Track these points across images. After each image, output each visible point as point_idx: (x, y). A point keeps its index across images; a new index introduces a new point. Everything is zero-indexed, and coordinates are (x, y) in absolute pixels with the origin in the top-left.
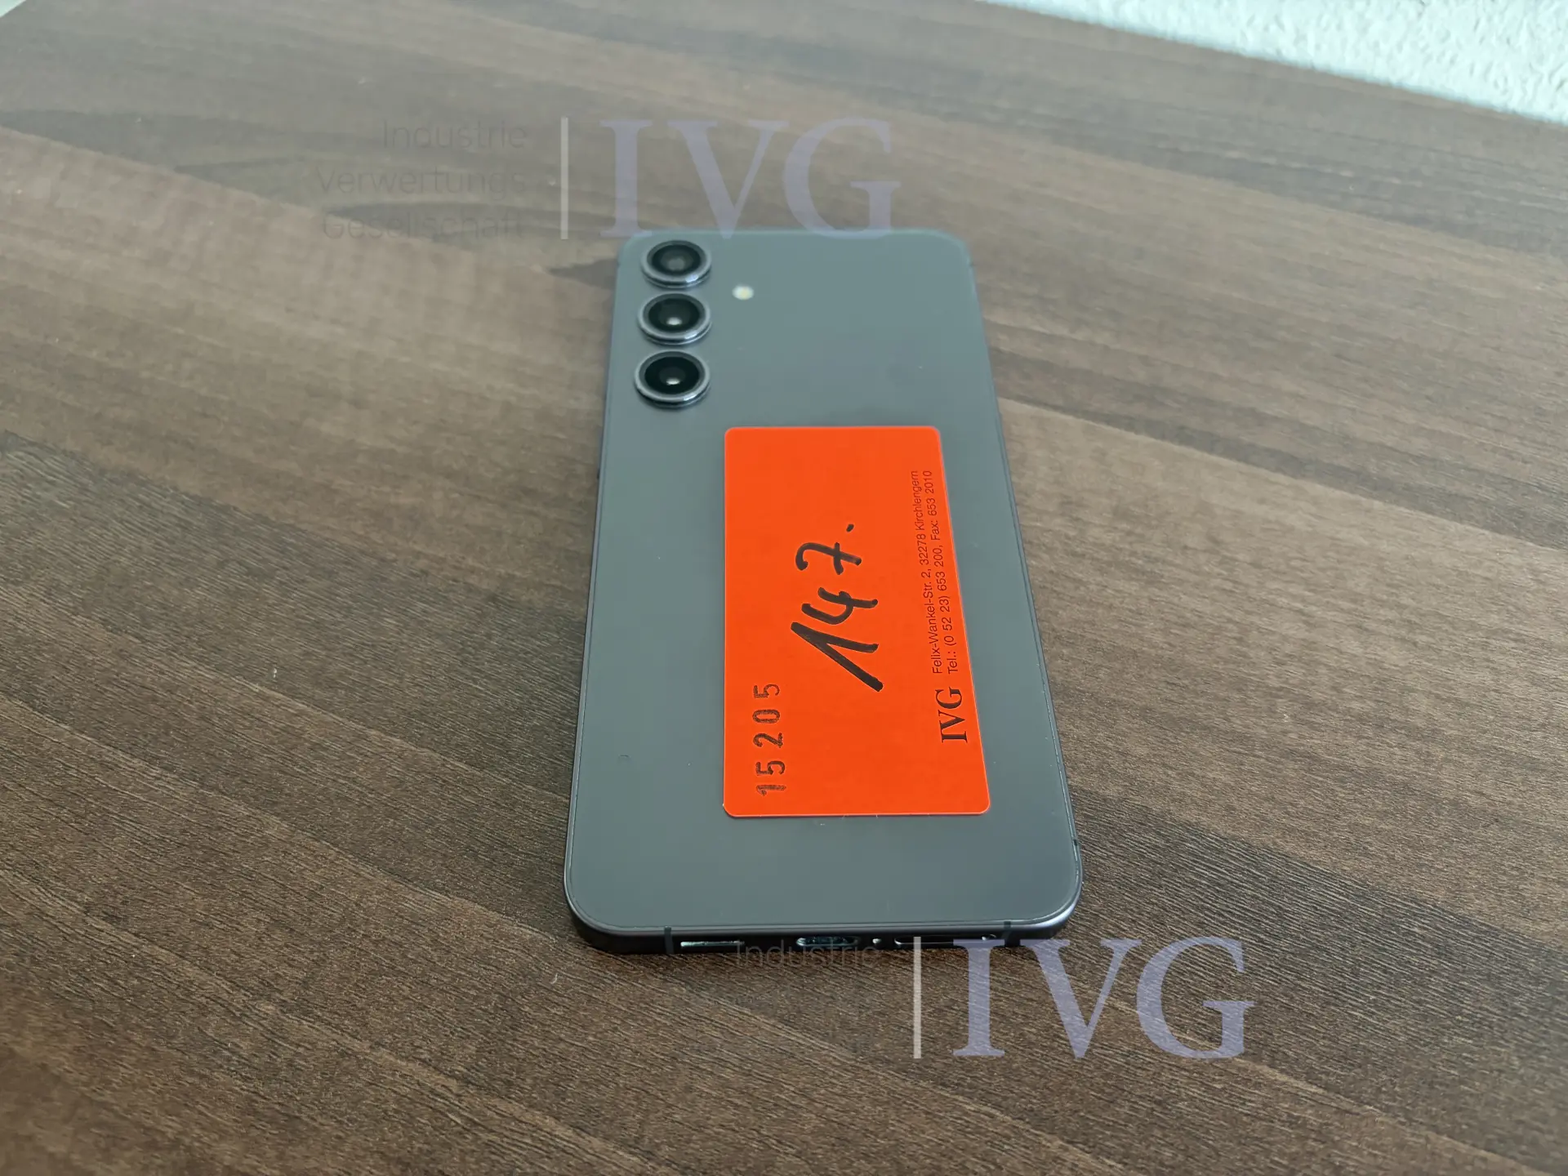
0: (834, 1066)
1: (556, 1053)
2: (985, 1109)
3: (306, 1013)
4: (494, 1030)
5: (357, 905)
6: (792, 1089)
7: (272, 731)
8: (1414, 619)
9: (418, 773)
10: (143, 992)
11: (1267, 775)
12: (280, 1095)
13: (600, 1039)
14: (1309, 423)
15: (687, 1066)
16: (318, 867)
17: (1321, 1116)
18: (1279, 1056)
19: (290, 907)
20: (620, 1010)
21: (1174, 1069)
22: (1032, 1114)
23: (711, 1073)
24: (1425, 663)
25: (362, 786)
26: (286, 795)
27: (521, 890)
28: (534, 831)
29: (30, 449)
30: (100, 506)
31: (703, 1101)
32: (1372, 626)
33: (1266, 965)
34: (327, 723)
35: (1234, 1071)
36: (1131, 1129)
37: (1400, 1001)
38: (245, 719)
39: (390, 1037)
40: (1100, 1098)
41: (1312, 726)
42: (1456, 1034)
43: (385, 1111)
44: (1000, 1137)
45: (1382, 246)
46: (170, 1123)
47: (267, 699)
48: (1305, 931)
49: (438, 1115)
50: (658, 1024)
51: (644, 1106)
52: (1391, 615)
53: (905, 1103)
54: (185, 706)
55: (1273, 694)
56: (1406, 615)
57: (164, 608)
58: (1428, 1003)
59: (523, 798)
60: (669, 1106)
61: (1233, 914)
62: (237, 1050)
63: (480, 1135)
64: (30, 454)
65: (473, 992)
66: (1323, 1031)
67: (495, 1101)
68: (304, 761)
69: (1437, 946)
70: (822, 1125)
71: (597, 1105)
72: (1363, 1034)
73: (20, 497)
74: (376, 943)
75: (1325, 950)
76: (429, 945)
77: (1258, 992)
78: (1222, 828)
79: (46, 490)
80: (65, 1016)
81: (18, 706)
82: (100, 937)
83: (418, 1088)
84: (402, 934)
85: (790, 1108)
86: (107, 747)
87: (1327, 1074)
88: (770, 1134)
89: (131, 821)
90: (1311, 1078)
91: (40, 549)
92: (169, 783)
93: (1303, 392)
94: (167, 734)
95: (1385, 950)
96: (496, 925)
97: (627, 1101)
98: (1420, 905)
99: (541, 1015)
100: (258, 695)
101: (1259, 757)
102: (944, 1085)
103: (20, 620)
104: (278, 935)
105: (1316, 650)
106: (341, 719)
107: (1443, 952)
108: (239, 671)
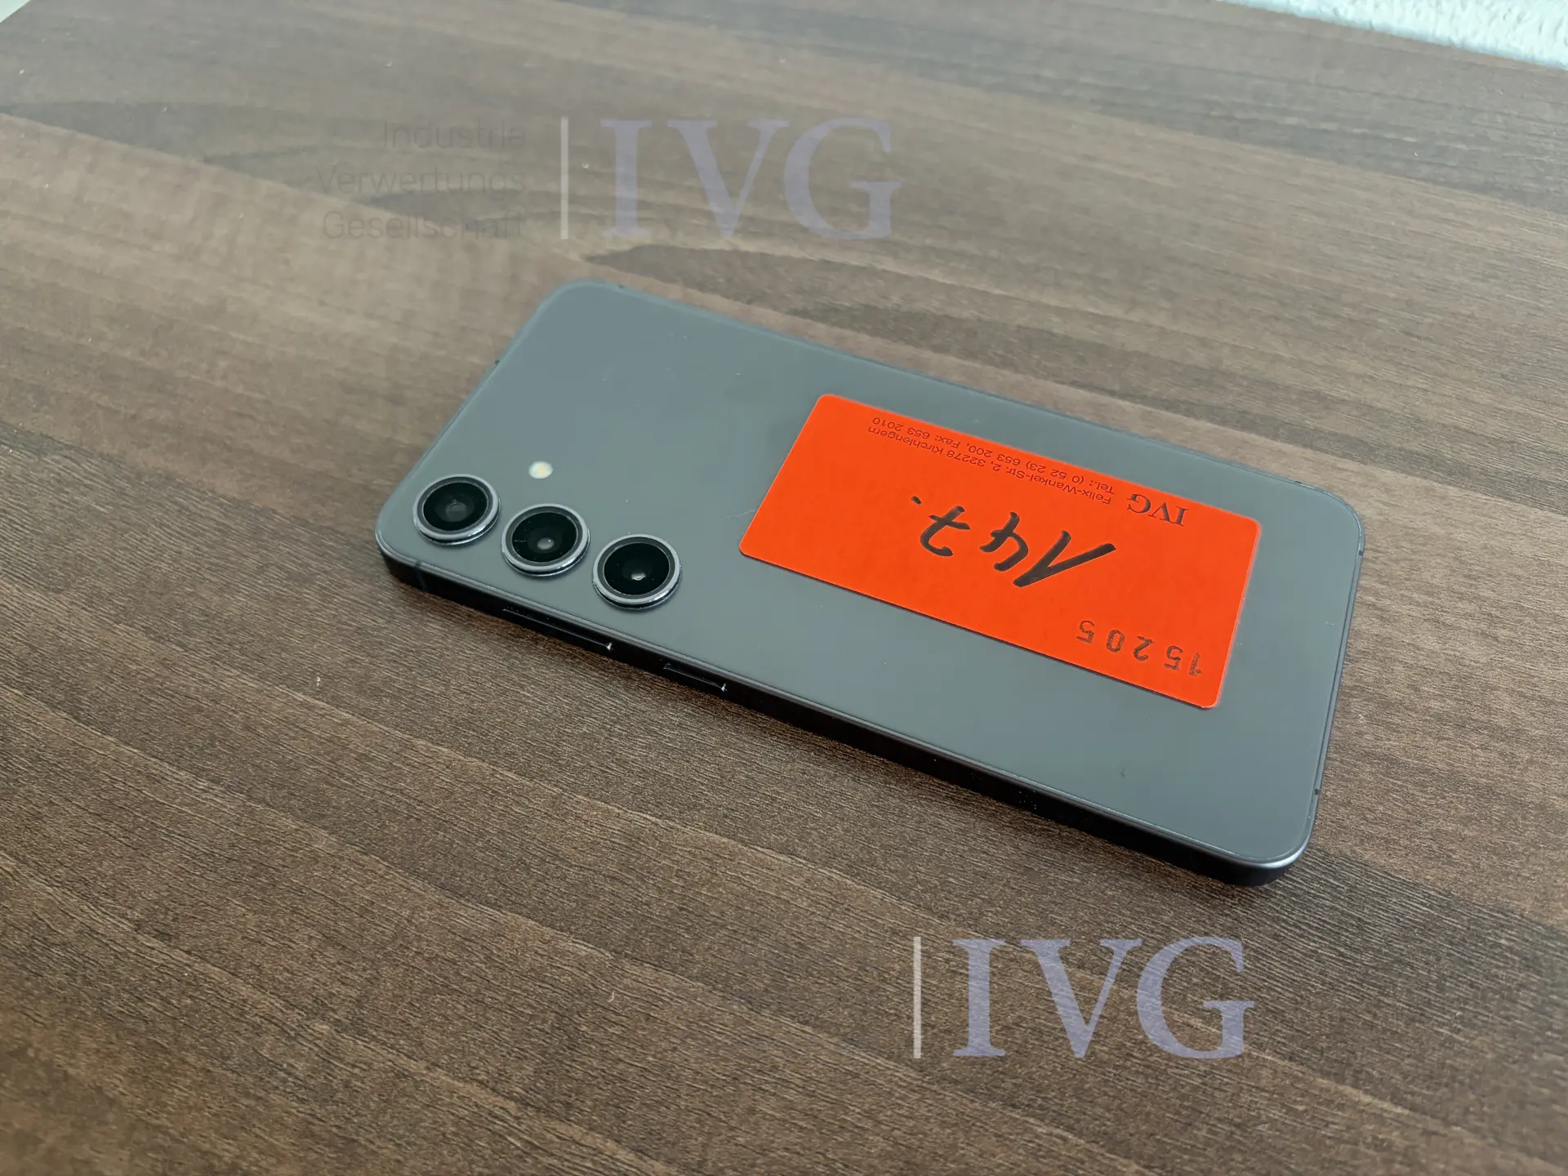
0: (900, 1086)
1: (615, 1073)
2: (1058, 1131)
3: (362, 1033)
4: (552, 1051)
5: (408, 921)
6: (857, 1110)
7: (316, 741)
8: (1494, 612)
9: (467, 783)
10: (197, 1011)
11: (1343, 779)
12: (337, 1117)
13: (660, 1059)
14: (1379, 405)
15: (750, 1087)
16: (369, 882)
17: (1406, 1138)
18: (1363, 1076)
19: (341, 924)
20: (678, 1028)
21: (1254, 1090)
22: (1106, 1137)
23: (774, 1094)
24: (1507, 659)
25: (409, 797)
26: (334, 807)
27: (574, 905)
28: (587, 843)
29: (67, 453)
30: (137, 510)
31: (767, 1123)
32: (1450, 619)
33: (1346, 980)
34: (373, 732)
35: (1317, 1093)
36: (1210, 1152)
37: (1488, 1016)
38: (290, 729)
39: (446, 1057)
40: (1176, 1121)
41: (1388, 726)
42: (1546, 1051)
43: (444, 1134)
44: (1073, 1162)
45: (1450, 216)
46: (227, 1147)
47: (311, 708)
48: (1388, 945)
49: (497, 1138)
50: (719, 1044)
51: (706, 1129)
52: (1470, 608)
53: (974, 1125)
54: (230, 716)
55: (1346, 693)
56: (1487, 609)
57: (206, 616)
58: (1517, 1018)
59: (575, 808)
60: (732, 1129)
61: (1310, 927)
62: (294, 1071)
63: (541, 1158)
64: (66, 457)
65: (528, 1011)
66: (1408, 1049)
67: (554, 1124)
68: (350, 772)
69: (1526, 959)
70: (890, 1149)
71: (658, 1127)
72: (1452, 1053)
73: (57, 503)
74: (428, 960)
75: (1408, 964)
76: (481, 962)
77: (1340, 1009)
79: (84, 494)
80: (117, 1036)
81: (62, 718)
82: (151, 956)
83: (476, 1110)
84: (455, 951)
85: (856, 1130)
86: (154, 760)
87: (1413, 1093)
88: (836, 1158)
89: (180, 835)
90: (1396, 1099)
91: (79, 555)
92: (216, 796)
93: (1371, 372)
94: (213, 746)
95: (1471, 964)
96: (549, 941)
97: (688, 1123)
98: (1507, 916)
99: (599, 1035)
100: (302, 704)
101: (1333, 760)
102: (1013, 1106)
103: (61, 630)
104: (330, 951)
105: (1391, 645)
106: (386, 729)
107: (1531, 964)
108: (282, 680)
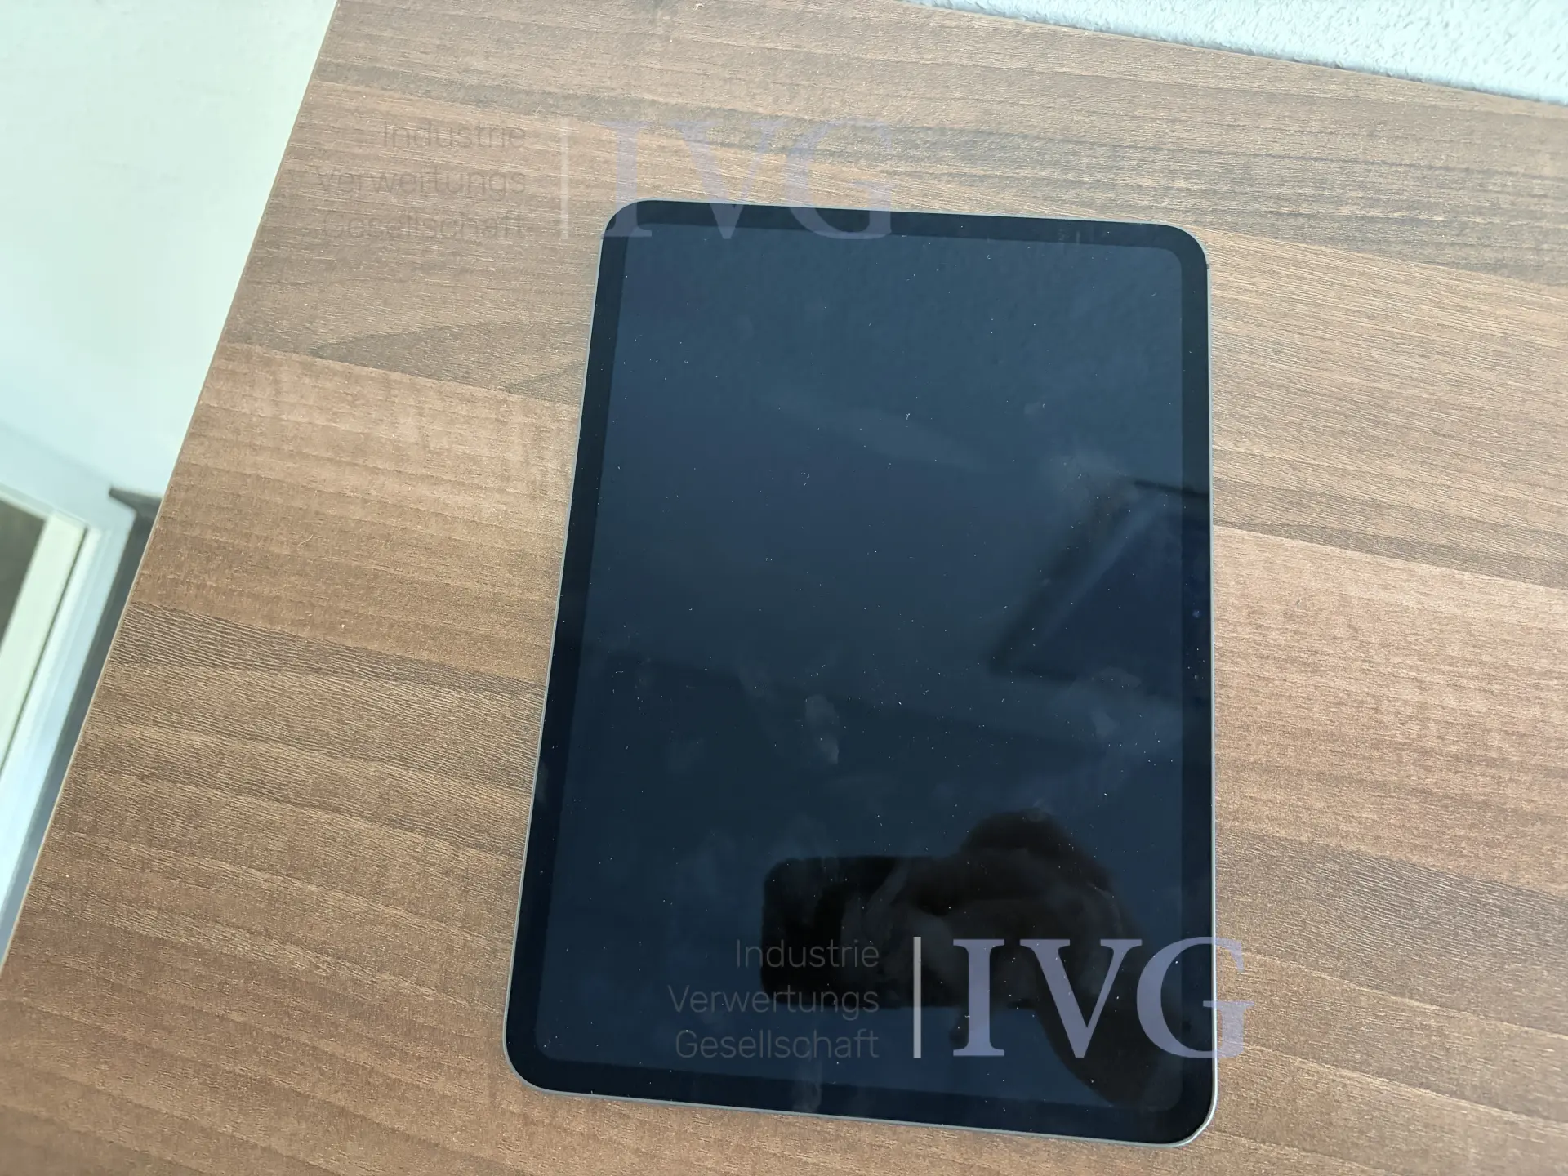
8: (1492, 672)
17: (1438, 1022)
18: (1414, 991)
22: (1283, 1046)
24: (1498, 707)
35: (1391, 1005)
37: (1481, 947)
42: (1513, 962)
44: (1268, 1062)
48: (1427, 913)
52: (1476, 671)
55: (1399, 748)
56: (1487, 670)
66: (1438, 972)
69: (1503, 909)
77: (1402, 956)
78: (1374, 851)
98: (1494, 885)
101: (1393, 797)
107: (1506, 912)
